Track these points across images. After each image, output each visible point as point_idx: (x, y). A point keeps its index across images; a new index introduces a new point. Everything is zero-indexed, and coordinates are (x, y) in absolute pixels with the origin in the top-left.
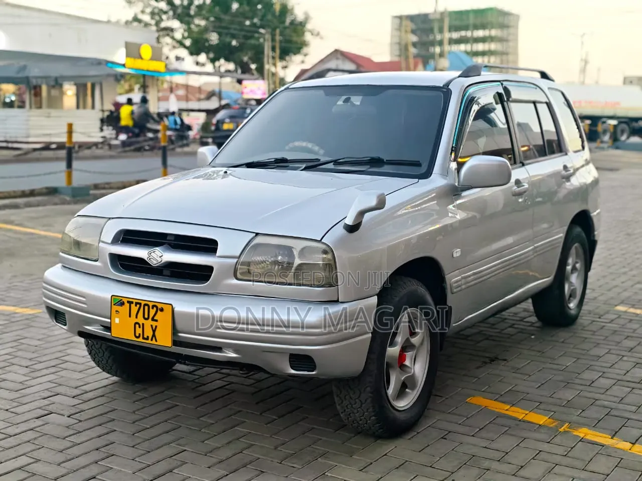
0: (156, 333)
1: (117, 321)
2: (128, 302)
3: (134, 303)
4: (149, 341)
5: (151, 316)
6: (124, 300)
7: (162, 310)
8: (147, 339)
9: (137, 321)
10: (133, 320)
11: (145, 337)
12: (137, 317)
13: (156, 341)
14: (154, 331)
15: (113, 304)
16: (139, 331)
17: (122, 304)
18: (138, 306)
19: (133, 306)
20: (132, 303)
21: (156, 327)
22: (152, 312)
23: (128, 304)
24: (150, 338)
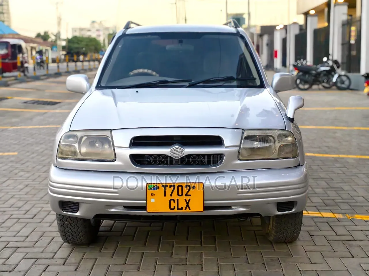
0: (189, 204)
1: (153, 200)
2: (163, 186)
3: (169, 186)
4: (184, 210)
5: (185, 193)
6: (158, 185)
7: (194, 187)
8: (182, 209)
9: (172, 198)
10: (168, 197)
11: (180, 207)
12: (171, 195)
13: (190, 209)
14: (188, 203)
15: (148, 189)
16: (173, 205)
17: (157, 188)
18: (172, 188)
19: (167, 188)
20: (166, 186)
21: (189, 200)
22: (185, 190)
23: (163, 188)
24: (184, 208)
